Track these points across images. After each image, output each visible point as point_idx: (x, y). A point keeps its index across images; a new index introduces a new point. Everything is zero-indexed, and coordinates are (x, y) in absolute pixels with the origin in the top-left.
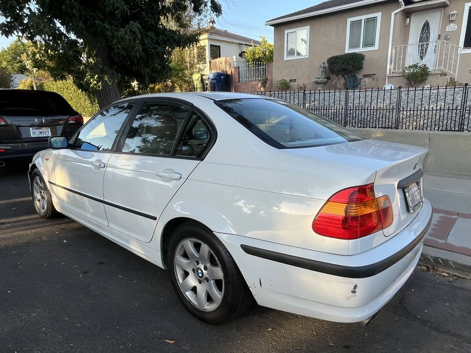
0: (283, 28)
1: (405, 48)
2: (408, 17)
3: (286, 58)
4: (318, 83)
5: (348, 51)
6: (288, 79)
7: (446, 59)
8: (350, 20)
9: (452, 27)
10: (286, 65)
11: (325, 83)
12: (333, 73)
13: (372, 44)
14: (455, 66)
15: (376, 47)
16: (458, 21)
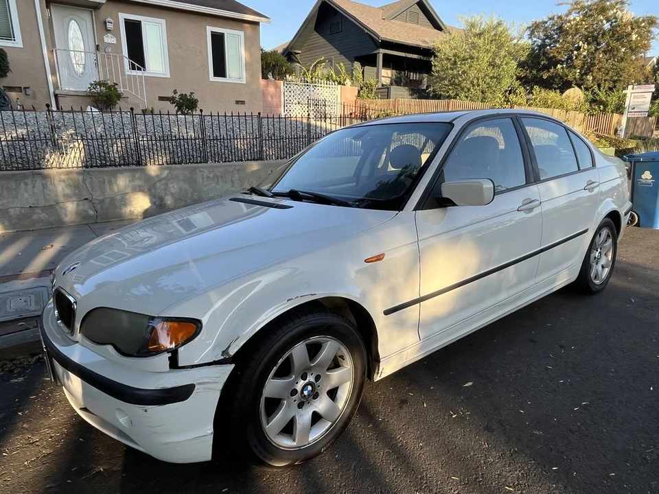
9: (109, 39)
13: (11, 38)
14: (142, 90)
15: (18, 43)
16: (116, 33)
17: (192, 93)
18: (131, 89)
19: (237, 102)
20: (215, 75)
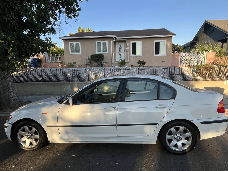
0: (68, 41)
1: (115, 53)
2: (115, 43)
3: (70, 53)
4: (87, 64)
5: (97, 53)
6: (72, 62)
7: (129, 58)
8: (96, 42)
9: (128, 48)
10: (71, 56)
11: (89, 65)
12: (93, 61)
13: (106, 51)
14: (132, 60)
15: (107, 52)
16: (129, 47)
17: (144, 60)
18: (129, 60)
19: (162, 61)
20: (156, 54)
